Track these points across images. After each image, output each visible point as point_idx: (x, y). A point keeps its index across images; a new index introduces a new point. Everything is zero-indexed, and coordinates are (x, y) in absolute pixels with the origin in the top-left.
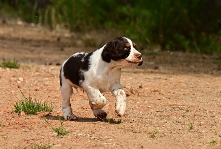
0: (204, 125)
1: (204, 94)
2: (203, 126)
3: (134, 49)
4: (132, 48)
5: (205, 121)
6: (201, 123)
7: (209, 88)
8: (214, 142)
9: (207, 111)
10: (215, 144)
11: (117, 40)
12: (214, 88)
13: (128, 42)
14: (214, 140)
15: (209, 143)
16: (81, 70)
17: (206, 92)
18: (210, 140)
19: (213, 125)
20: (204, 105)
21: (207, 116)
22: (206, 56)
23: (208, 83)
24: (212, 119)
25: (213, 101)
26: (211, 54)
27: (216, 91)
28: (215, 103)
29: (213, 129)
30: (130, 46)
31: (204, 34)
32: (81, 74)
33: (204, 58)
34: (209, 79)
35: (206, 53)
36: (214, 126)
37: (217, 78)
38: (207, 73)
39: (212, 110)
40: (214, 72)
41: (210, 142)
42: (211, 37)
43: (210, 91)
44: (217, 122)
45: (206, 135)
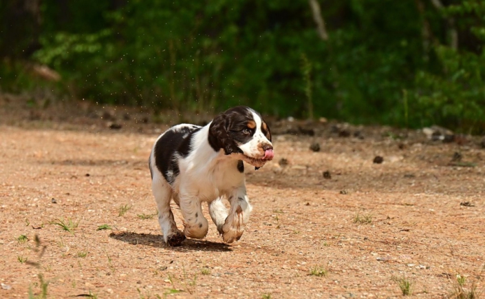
0: (7, 209)
1: (7, 160)
2: (5, 211)
3: (262, 135)
4: (258, 132)
5: (8, 203)
6: (3, 206)
7: (15, 148)
8: (24, 237)
9: (13, 187)
10: (26, 240)
11: (235, 112)
12: (23, 150)
13: (253, 120)
14: (25, 234)
15: (16, 240)
16: (176, 155)
17: (10, 156)
18: (17, 235)
19: (23, 210)
20: (8, 176)
21: (12, 196)
22: (10, 97)
23: (14, 142)
24: (21, 200)
25: (22, 170)
26: (18, 93)
27: (27, 154)
28: (25, 175)
29: (22, 216)
30: (255, 128)
31: (6, 61)
32: (173, 160)
33: (7, 100)
34: (15, 135)
35: (11, 91)
36: (24, 212)
37: (28, 133)
38: (12, 124)
39: (20, 186)
40: (25, 122)
41: (17, 237)
42: (18, 65)
43: (18, 154)
44: (29, 205)
45: (11, 227)
